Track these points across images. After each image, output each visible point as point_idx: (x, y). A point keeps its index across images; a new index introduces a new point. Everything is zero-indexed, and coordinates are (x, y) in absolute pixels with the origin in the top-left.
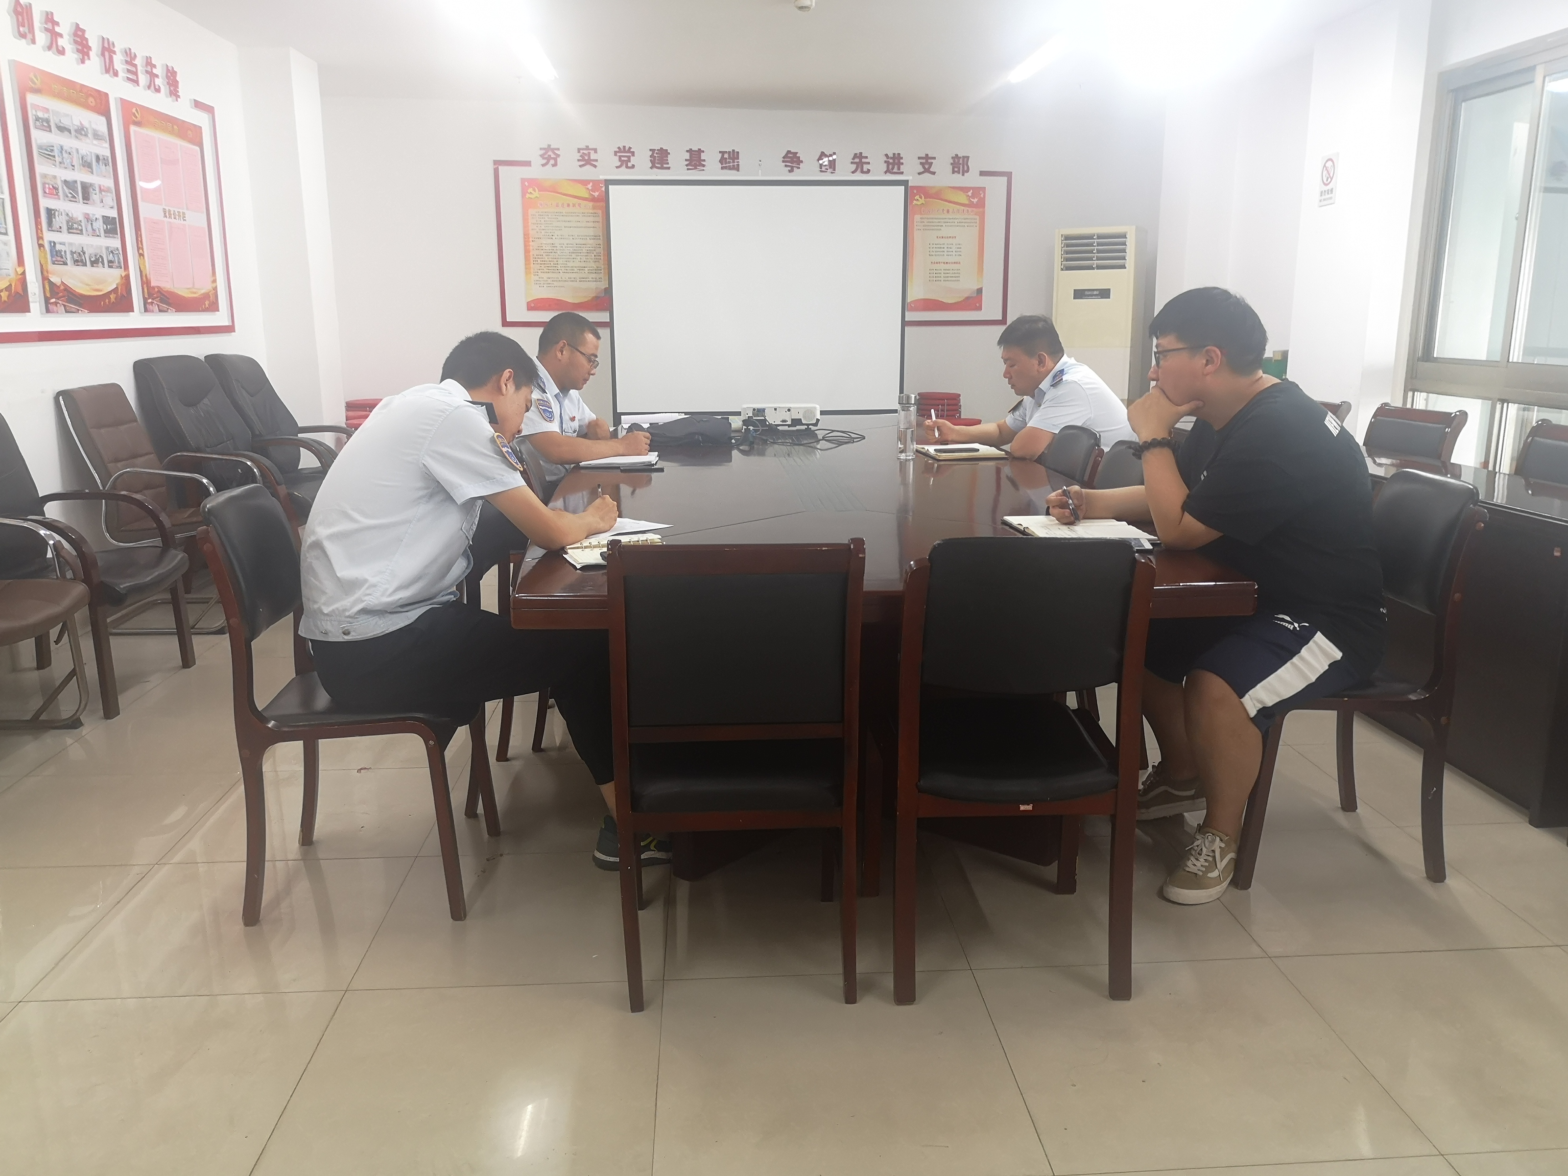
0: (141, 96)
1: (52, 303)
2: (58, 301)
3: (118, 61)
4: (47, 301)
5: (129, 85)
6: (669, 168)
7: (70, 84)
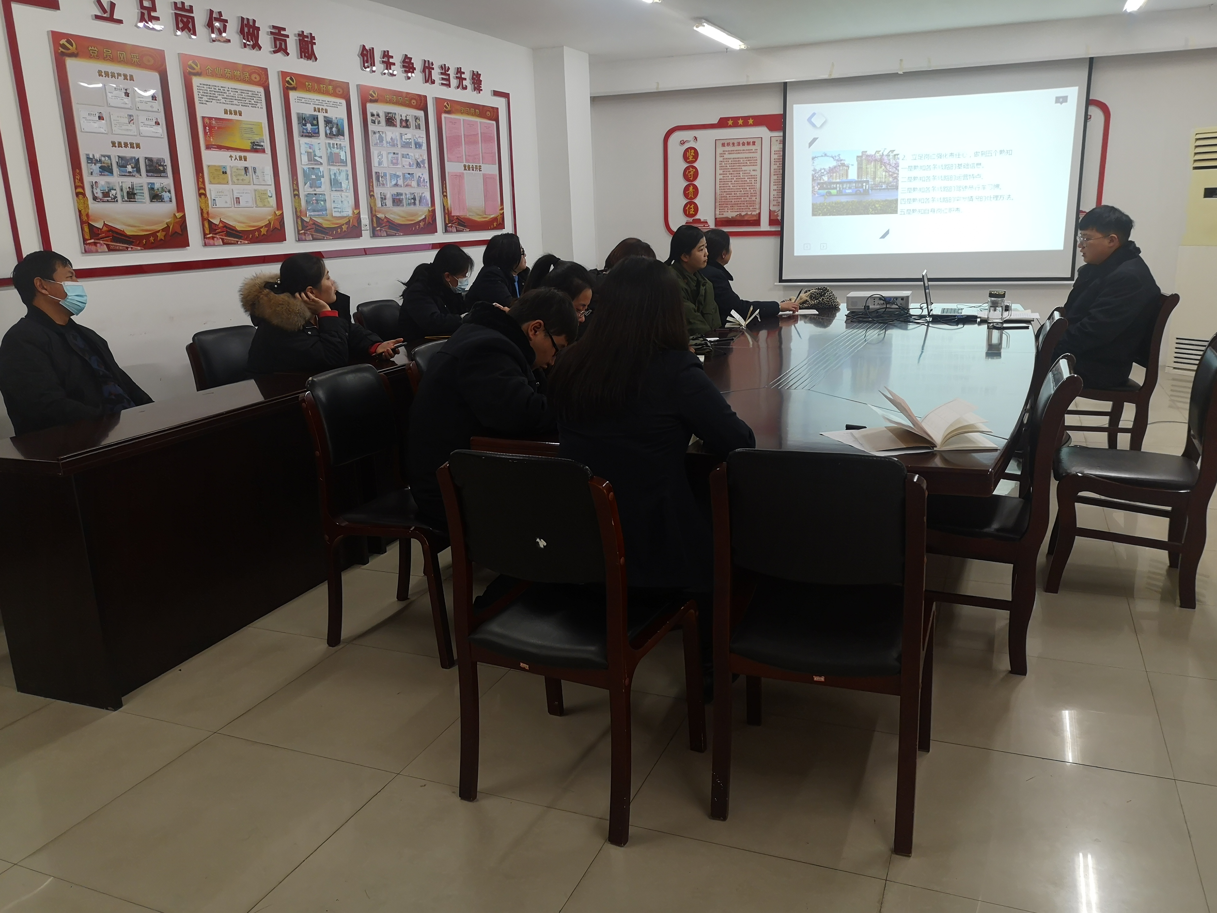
0: (453, 94)
1: (377, 230)
2: (381, 229)
3: (436, 75)
4: (374, 229)
5: (444, 88)
7: (398, 94)
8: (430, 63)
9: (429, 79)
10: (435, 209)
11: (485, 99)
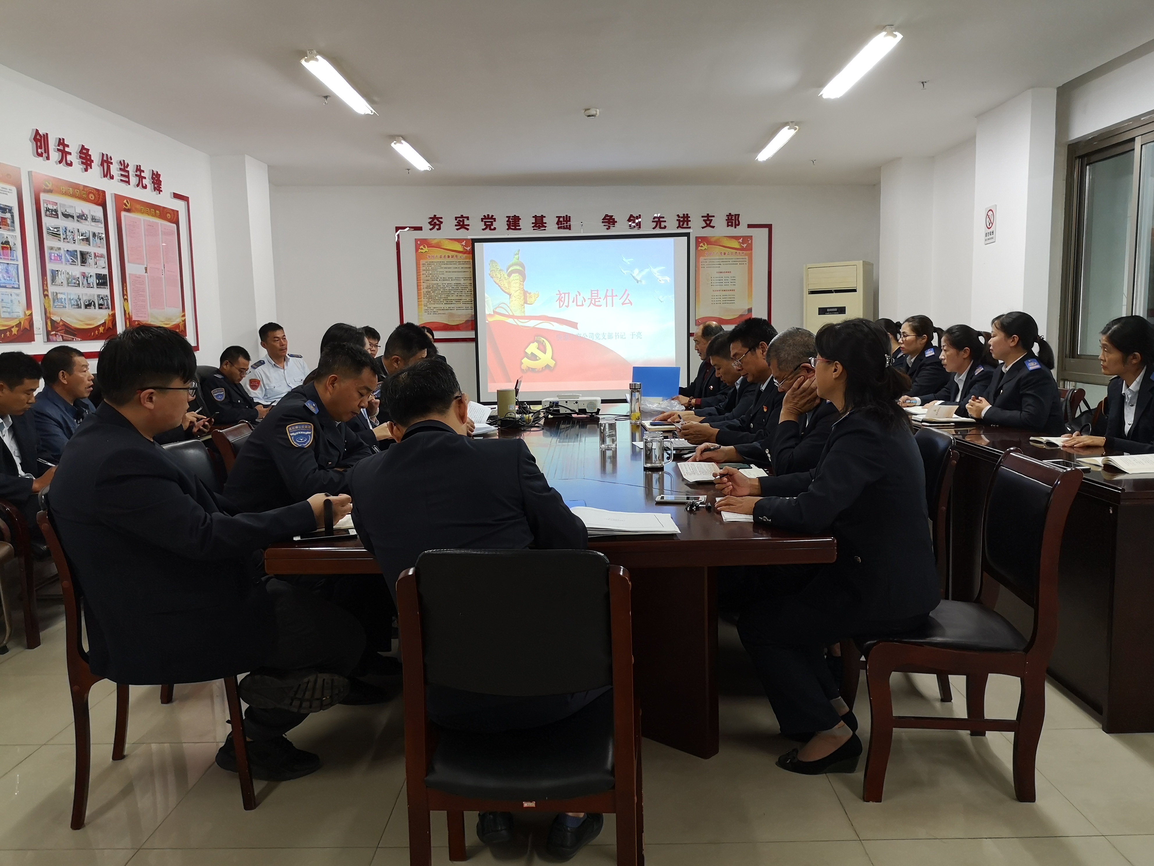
0: (132, 192)
1: (53, 334)
2: (57, 333)
3: (115, 169)
4: (48, 333)
5: (123, 185)
6: (520, 229)
7: (75, 186)
8: (109, 157)
9: (107, 174)
10: (115, 313)
11: (164, 200)
